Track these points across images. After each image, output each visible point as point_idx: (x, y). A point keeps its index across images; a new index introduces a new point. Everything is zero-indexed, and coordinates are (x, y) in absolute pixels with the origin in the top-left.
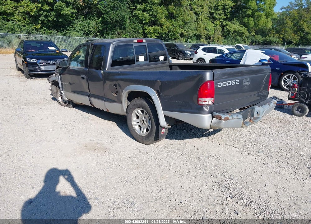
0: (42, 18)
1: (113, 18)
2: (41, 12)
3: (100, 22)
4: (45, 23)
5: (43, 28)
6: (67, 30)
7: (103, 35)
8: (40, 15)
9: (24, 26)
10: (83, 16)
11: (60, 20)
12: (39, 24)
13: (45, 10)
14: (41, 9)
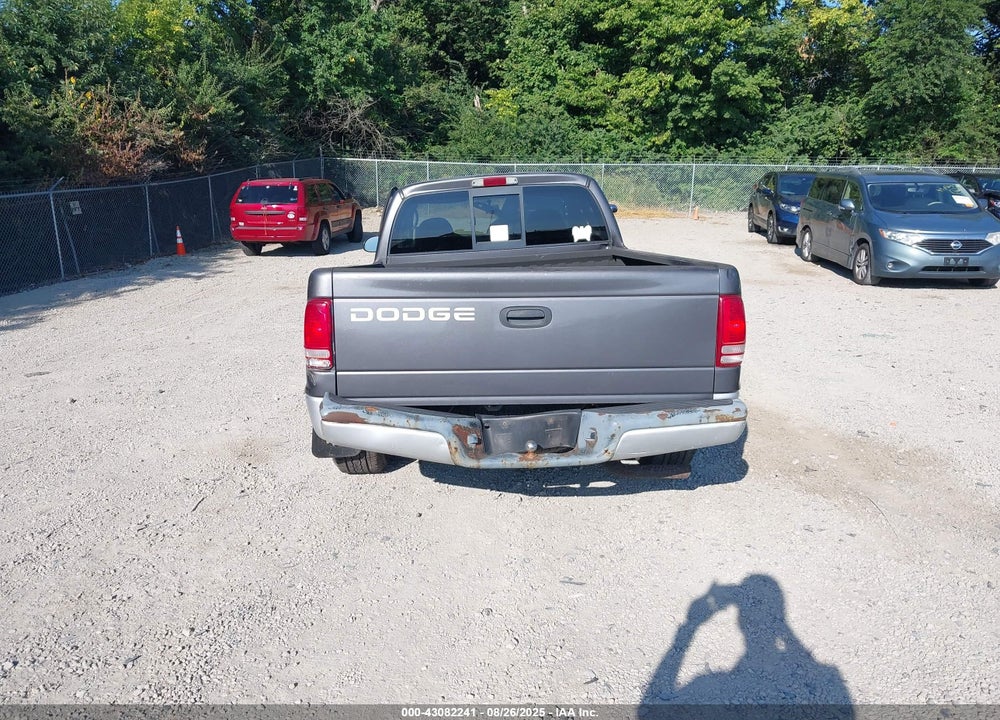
0: (675, 113)
1: (903, 94)
2: (673, 98)
3: (864, 110)
4: (683, 127)
5: (678, 141)
6: (746, 144)
7: (866, 154)
8: (670, 106)
9: (628, 139)
10: (811, 96)
11: (727, 115)
12: (666, 130)
13: (686, 91)
14: (674, 88)
